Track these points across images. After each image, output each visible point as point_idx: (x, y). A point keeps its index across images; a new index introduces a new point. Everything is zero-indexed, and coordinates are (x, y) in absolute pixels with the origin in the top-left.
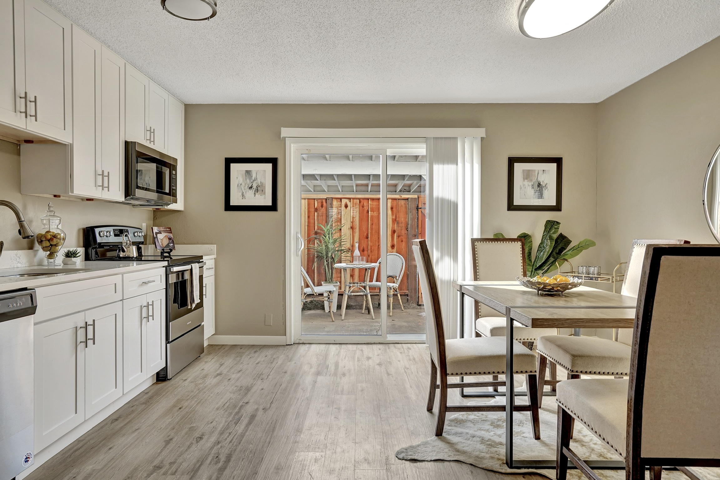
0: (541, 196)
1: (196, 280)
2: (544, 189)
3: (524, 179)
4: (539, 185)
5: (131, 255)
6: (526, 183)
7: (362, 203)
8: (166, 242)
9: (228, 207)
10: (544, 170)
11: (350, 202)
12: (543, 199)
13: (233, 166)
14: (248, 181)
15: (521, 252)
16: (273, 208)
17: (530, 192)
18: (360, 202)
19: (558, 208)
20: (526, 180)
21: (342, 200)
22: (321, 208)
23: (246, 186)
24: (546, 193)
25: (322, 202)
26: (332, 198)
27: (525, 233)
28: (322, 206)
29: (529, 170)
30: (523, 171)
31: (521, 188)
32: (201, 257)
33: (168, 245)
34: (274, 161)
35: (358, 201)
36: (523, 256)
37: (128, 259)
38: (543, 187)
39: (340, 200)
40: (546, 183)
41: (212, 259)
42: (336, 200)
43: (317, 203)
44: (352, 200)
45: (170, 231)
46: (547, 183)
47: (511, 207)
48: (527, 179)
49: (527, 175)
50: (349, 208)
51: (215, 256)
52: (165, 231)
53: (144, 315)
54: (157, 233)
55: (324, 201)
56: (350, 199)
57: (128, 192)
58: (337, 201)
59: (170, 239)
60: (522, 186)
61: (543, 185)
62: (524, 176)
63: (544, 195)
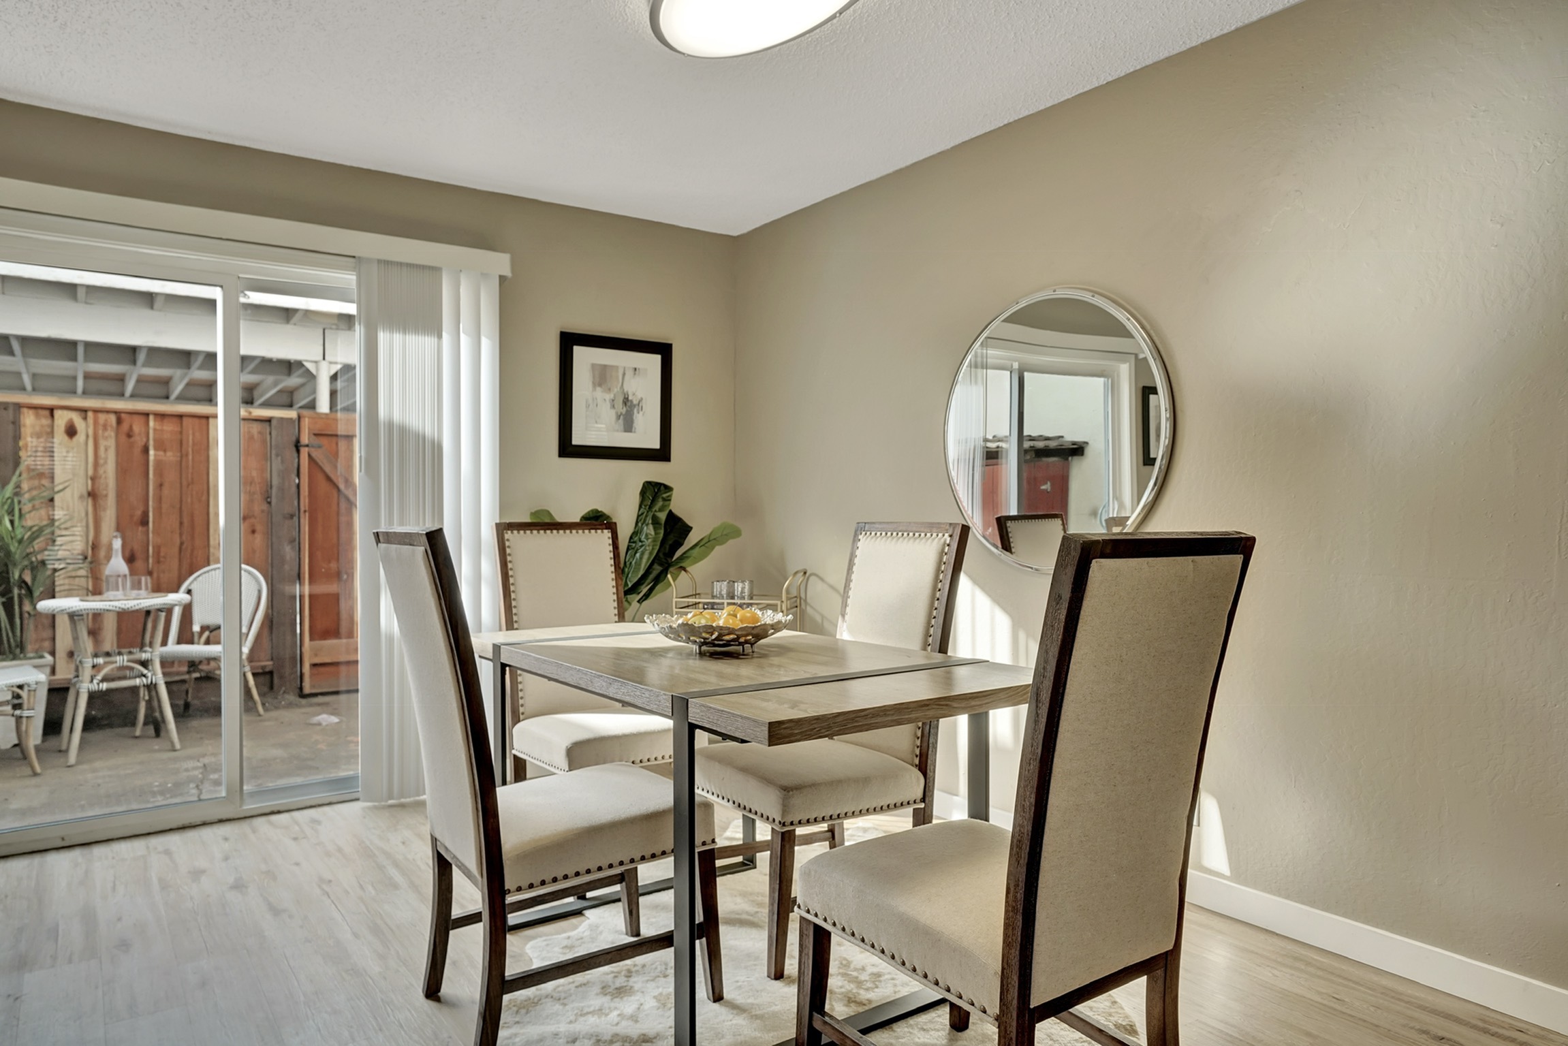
2: (635, 411)
3: (594, 385)
4: (626, 401)
6: (599, 393)
7: (125, 427)
10: (635, 369)
11: (85, 418)
12: (635, 432)
15: (612, 555)
17: (608, 415)
18: (119, 421)
19: (662, 454)
20: (598, 389)
21: (57, 413)
24: (639, 419)
26: (19, 406)
27: (597, 511)
29: (605, 366)
30: (593, 366)
31: (588, 406)
35: (112, 419)
36: (615, 563)
38: (635, 406)
39: (47, 413)
40: (639, 397)
42: (31, 412)
44: (90, 414)
46: (642, 399)
47: (567, 449)
48: (600, 385)
49: (602, 376)
50: (80, 437)
56: (83, 411)
58: (37, 416)
60: (590, 401)
62: (594, 377)
63: (635, 425)
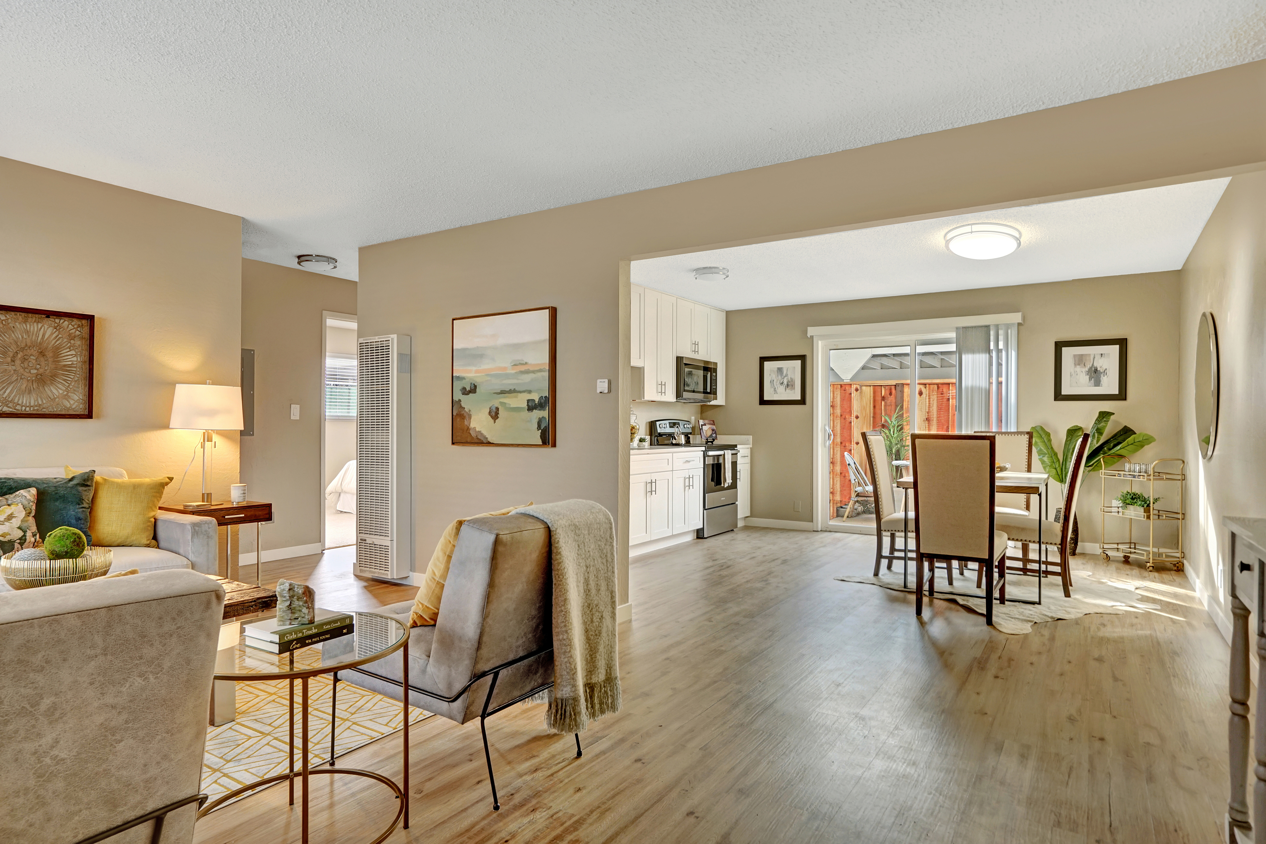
0: (1098, 383)
1: (728, 463)
2: (1102, 376)
3: (1075, 365)
4: (1096, 371)
5: (681, 443)
6: (1078, 369)
7: (940, 390)
8: (709, 433)
9: (763, 402)
10: (1101, 354)
11: (926, 388)
12: (1101, 387)
13: (767, 364)
14: (780, 377)
16: (802, 401)
17: (1084, 378)
18: (938, 388)
19: (1122, 395)
20: (1078, 366)
22: (889, 396)
23: (778, 382)
24: (1104, 380)
25: (891, 389)
26: (903, 384)
28: (891, 394)
29: (1082, 355)
30: (1075, 356)
31: (1071, 375)
32: (736, 446)
33: (711, 436)
34: (802, 358)
35: (936, 386)
37: (678, 445)
38: (1102, 373)
41: (748, 448)
43: (885, 390)
44: (927, 385)
45: (713, 423)
46: (1106, 369)
47: (1059, 396)
48: (1079, 364)
49: (1080, 360)
50: (924, 395)
51: (751, 446)
52: (710, 424)
53: (687, 484)
54: (702, 425)
55: (893, 387)
56: (925, 384)
57: (679, 395)
59: (713, 430)
60: (1073, 373)
61: (1101, 371)
62: (1075, 361)
63: (1102, 382)
